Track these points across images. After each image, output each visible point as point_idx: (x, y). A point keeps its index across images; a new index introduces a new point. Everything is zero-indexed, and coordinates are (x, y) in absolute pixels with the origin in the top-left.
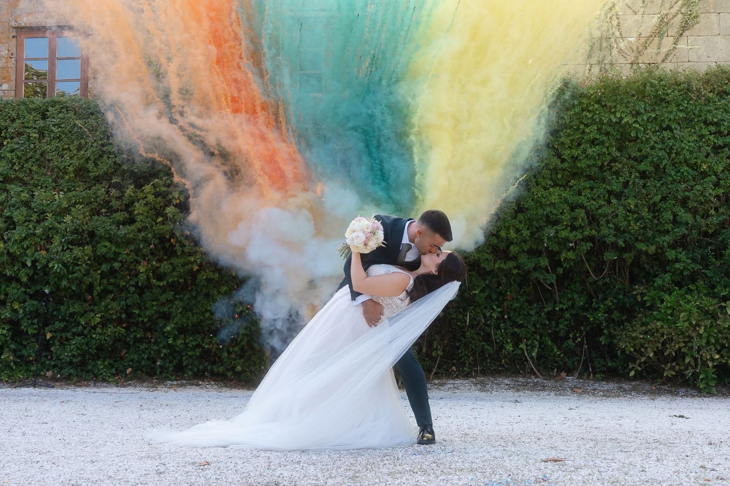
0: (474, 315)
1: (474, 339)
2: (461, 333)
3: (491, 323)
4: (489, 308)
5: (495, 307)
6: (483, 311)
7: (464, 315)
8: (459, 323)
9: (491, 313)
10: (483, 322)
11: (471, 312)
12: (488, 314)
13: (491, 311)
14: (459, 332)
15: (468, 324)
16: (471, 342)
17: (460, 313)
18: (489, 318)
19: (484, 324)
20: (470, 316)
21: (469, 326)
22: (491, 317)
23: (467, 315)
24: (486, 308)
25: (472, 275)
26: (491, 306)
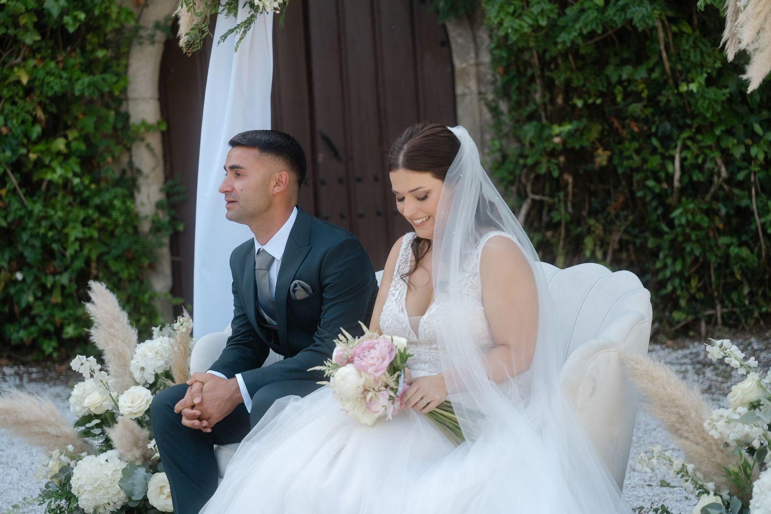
0: (697, 157)
1: (697, 227)
2: (659, 212)
3: (748, 177)
4: (740, 130)
5: (758, 129)
6: (723, 144)
7: (664, 157)
8: (651, 183)
9: (748, 148)
10: (724, 173)
11: (685, 147)
12: (738, 152)
13: (749, 141)
14: (656, 209)
15: (676, 184)
16: (687, 239)
17: (654, 151)
18: (744, 164)
19: (728, 181)
20: (683, 160)
21: (683, 191)
22: (747, 158)
23: (672, 158)
24: (730, 132)
25: (682, 33)
26: (745, 126)
